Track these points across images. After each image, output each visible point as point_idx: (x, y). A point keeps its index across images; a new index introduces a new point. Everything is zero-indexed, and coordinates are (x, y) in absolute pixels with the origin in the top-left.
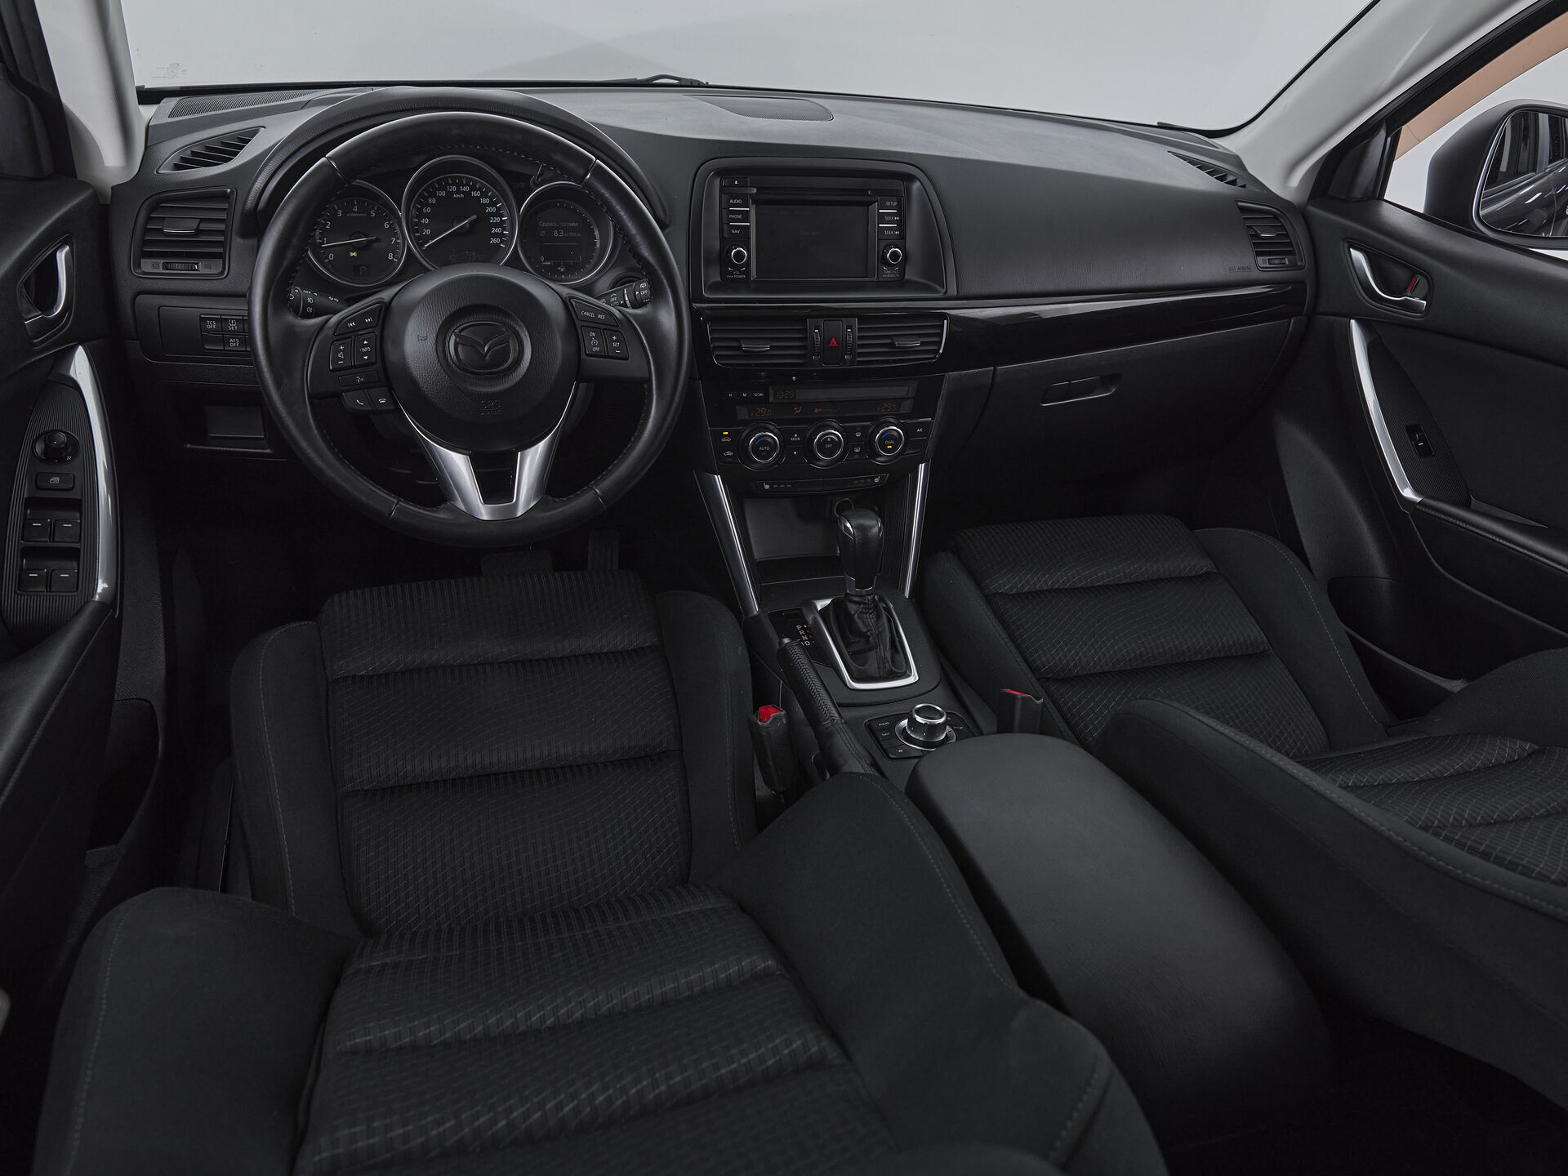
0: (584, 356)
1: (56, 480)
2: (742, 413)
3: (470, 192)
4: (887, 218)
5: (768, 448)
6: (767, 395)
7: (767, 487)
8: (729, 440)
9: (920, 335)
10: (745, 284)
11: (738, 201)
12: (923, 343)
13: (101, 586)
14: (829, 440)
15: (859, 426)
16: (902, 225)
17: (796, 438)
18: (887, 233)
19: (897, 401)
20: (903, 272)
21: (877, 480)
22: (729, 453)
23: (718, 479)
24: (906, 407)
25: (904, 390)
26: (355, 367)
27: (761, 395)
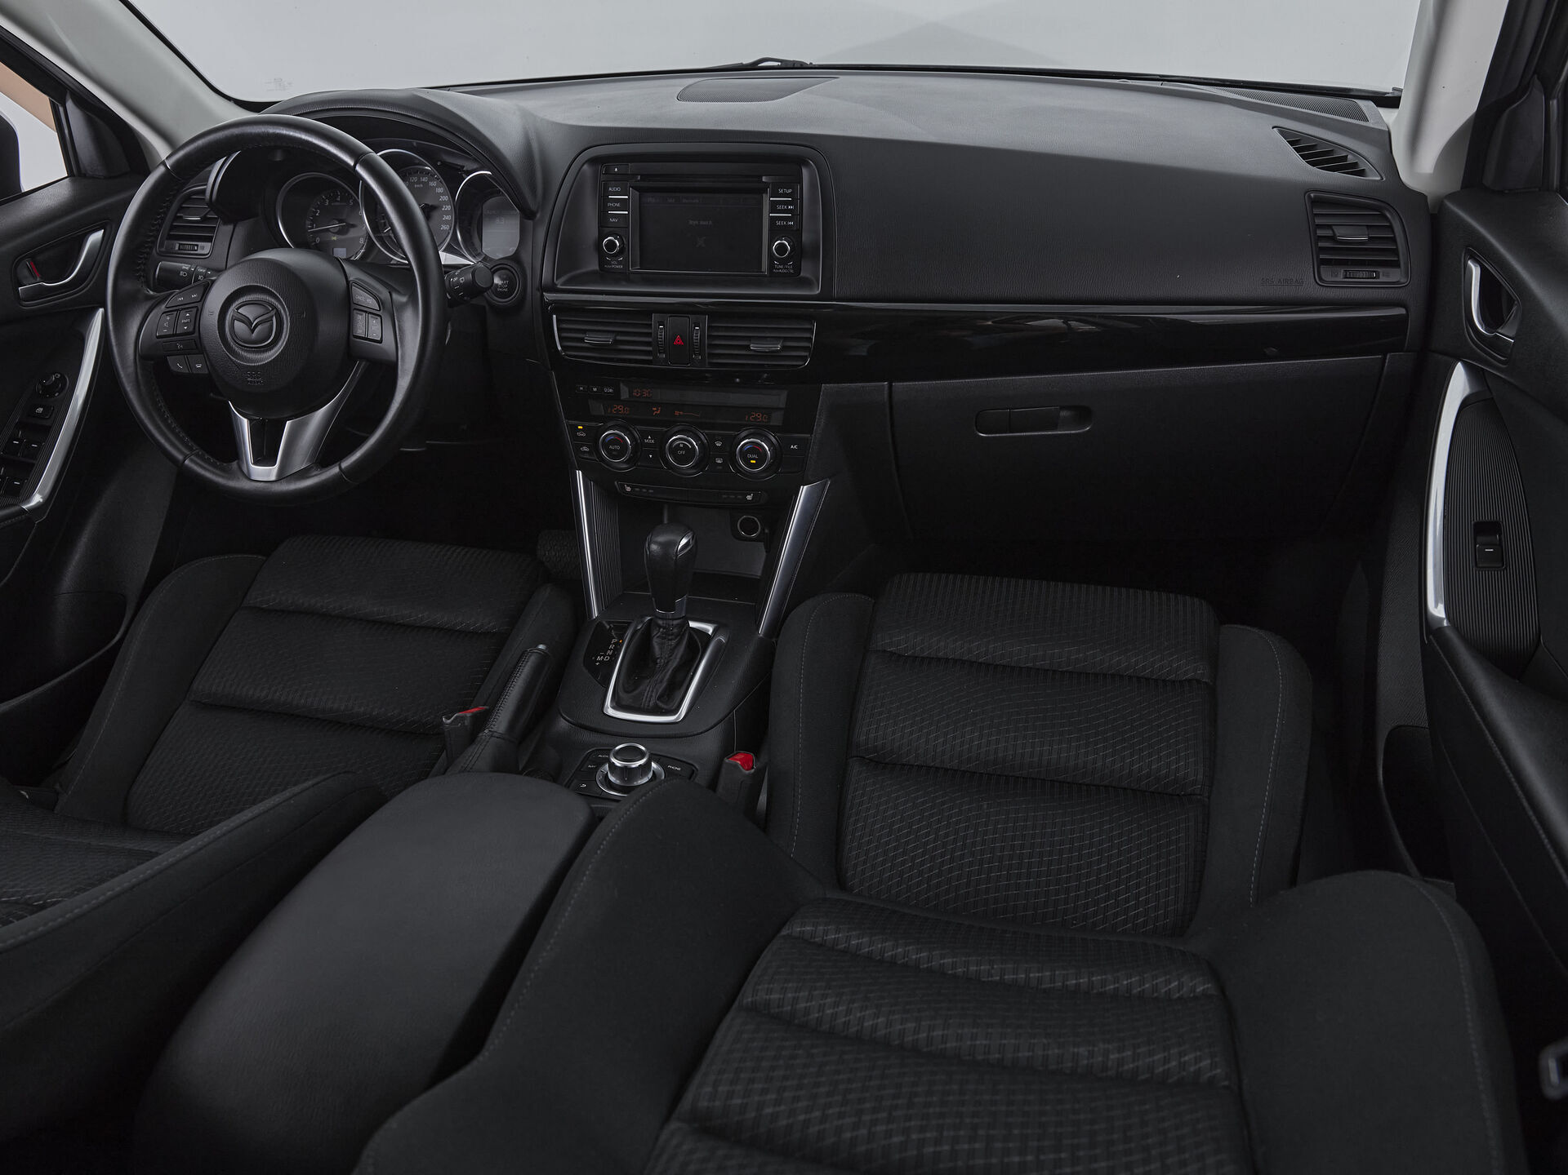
0: (352, 337)
1: (40, 410)
2: (598, 408)
3: (429, 180)
4: (779, 207)
5: (618, 447)
6: (617, 391)
7: (628, 489)
8: (584, 435)
9: (785, 339)
10: (624, 277)
11: (617, 189)
12: (784, 348)
13: (37, 499)
14: (681, 446)
15: (719, 435)
16: (797, 215)
17: (649, 440)
18: (778, 223)
19: (769, 411)
20: (798, 269)
21: (749, 498)
22: (585, 449)
23: (579, 474)
24: (777, 419)
25: (778, 399)
26: (176, 335)
27: (611, 391)
